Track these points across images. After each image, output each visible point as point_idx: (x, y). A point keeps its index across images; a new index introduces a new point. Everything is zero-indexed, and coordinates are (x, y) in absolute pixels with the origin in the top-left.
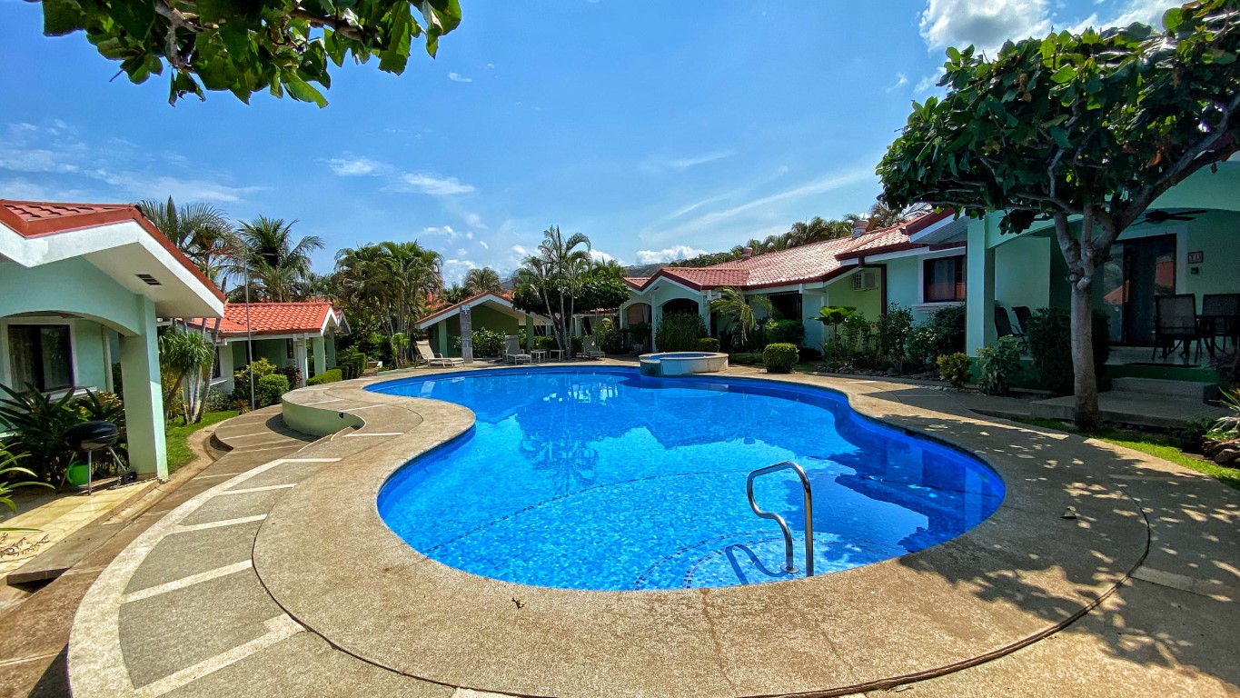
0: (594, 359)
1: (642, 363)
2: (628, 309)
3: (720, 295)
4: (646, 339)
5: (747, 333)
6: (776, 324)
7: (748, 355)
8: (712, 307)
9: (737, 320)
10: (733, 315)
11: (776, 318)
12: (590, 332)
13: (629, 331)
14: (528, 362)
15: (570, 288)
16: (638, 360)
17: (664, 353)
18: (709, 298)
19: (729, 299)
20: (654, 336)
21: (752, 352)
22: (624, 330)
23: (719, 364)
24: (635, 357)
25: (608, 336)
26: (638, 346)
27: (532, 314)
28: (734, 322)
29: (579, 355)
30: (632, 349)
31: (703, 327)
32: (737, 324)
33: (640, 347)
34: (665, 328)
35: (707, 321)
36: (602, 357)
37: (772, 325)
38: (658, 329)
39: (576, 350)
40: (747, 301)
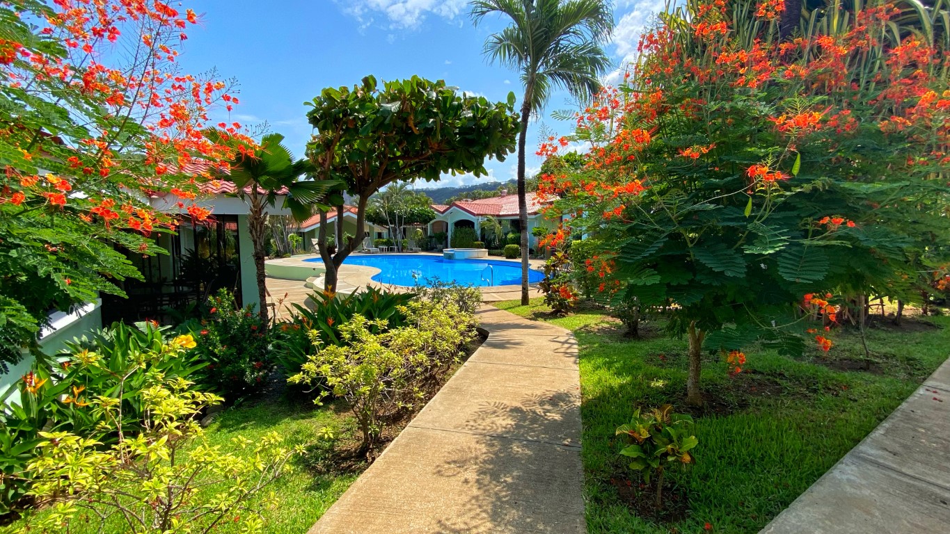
1: (444, 254)
2: (433, 224)
3: (486, 219)
4: (444, 242)
5: (499, 239)
8: (482, 225)
10: (492, 230)
11: (513, 232)
13: (433, 237)
14: (377, 252)
15: (402, 211)
16: (441, 252)
17: (455, 248)
18: (480, 220)
19: (490, 221)
20: (449, 240)
21: (501, 249)
22: (430, 237)
23: (483, 254)
25: (421, 239)
26: (441, 245)
27: (375, 225)
29: (406, 249)
31: (476, 236)
32: (494, 234)
35: (479, 232)
36: (420, 251)
37: (510, 236)
38: (451, 236)
40: (500, 223)
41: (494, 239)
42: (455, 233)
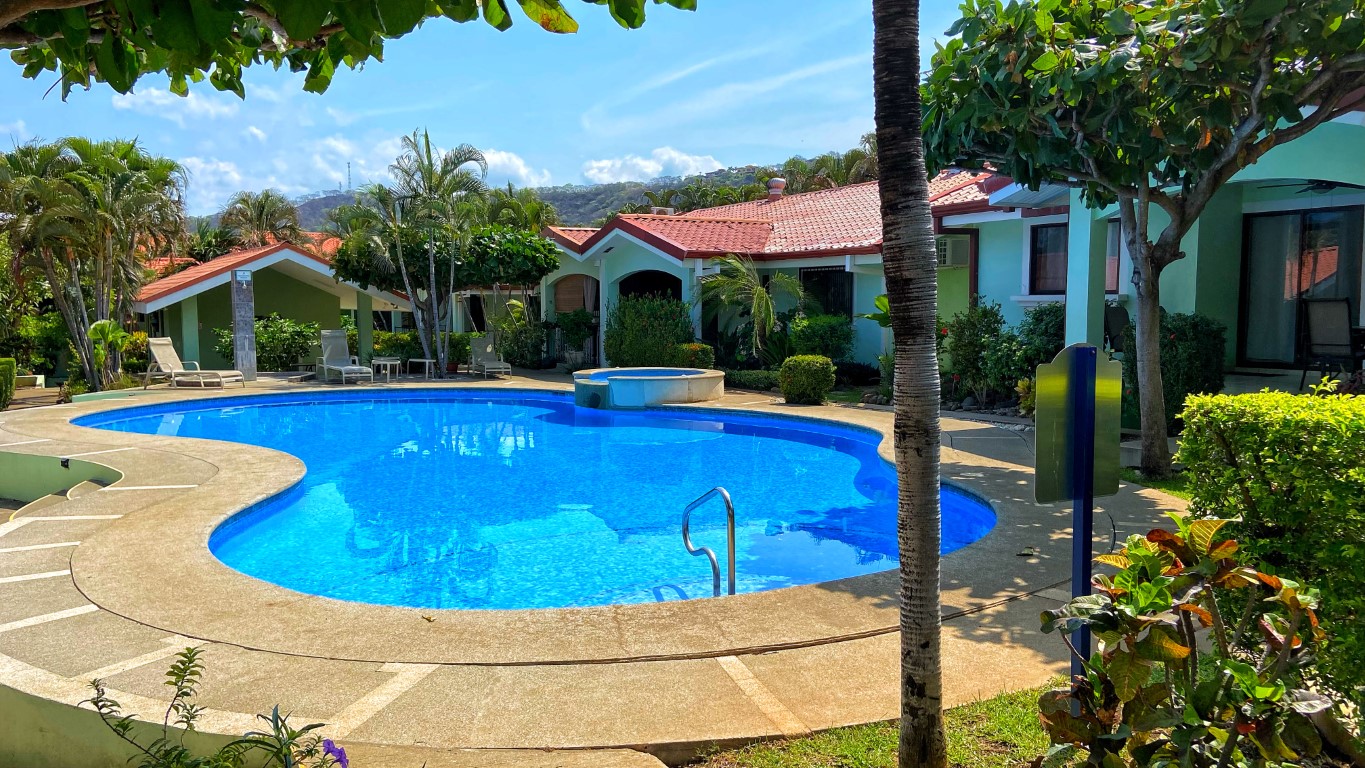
0: (492, 377)
1: (578, 386)
2: (556, 285)
3: (717, 270)
4: (588, 343)
5: (762, 336)
6: (805, 323)
7: (761, 373)
8: (705, 289)
9: (747, 312)
10: (738, 303)
11: (809, 311)
12: (481, 326)
13: (556, 325)
14: (366, 380)
15: (447, 245)
16: (571, 380)
17: (618, 369)
18: (699, 272)
19: (734, 277)
20: (603, 337)
21: (768, 369)
22: (547, 325)
23: (708, 388)
24: (567, 375)
25: (518, 334)
26: (573, 355)
27: (372, 290)
28: (742, 315)
29: (462, 369)
30: (562, 360)
31: (687, 325)
32: (746, 319)
33: (578, 356)
34: (622, 324)
35: (695, 313)
36: (507, 373)
37: (801, 323)
38: (609, 324)
39: (456, 361)
40: (765, 280)
41: (747, 334)
42: (620, 318)
